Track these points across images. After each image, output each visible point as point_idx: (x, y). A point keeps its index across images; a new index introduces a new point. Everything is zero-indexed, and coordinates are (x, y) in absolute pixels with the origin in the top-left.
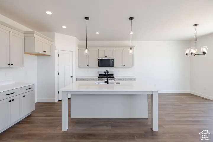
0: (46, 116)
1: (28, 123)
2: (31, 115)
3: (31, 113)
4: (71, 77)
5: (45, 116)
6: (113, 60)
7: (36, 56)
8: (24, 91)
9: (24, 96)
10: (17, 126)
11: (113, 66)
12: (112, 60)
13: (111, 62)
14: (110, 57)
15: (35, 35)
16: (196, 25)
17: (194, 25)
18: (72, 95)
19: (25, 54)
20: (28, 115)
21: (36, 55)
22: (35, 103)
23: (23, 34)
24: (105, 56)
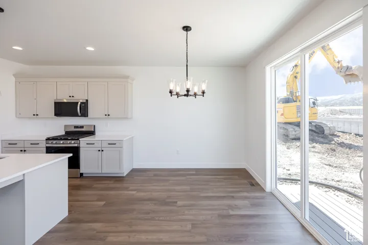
11: (86, 115)
12: (82, 103)
13: (78, 108)
14: (80, 98)
16: (187, 30)
17: (184, 28)
24: (70, 97)
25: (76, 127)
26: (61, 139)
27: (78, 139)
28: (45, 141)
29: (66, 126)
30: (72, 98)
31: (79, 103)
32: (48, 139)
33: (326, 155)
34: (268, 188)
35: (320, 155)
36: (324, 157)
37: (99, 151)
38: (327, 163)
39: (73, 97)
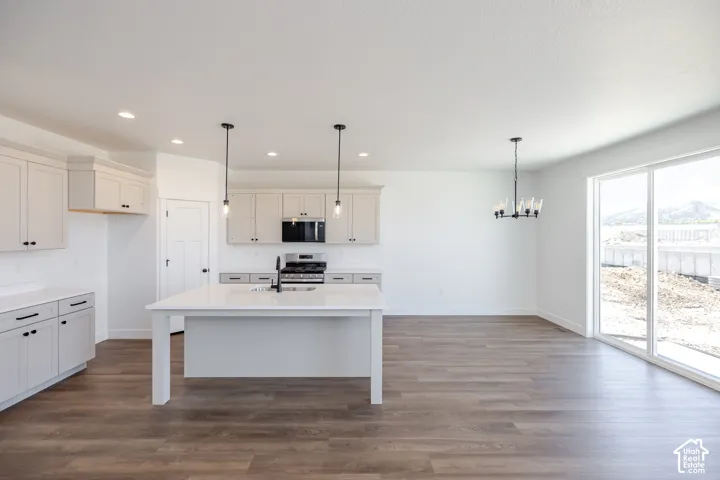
0: (122, 373)
1: (74, 388)
2: (85, 370)
3: (85, 366)
4: (205, 271)
5: (120, 371)
6: (323, 224)
7: (105, 215)
8: (66, 308)
9: (64, 323)
10: (46, 395)
11: (322, 239)
12: (320, 223)
13: (316, 230)
14: (313, 215)
15: (96, 167)
16: (516, 140)
17: (512, 140)
18: (187, 318)
19: (70, 213)
20: (77, 371)
21: (105, 213)
22: (97, 342)
23: (64, 165)
24: (302, 214)
29: (288, 255)
31: (316, 223)
32: (283, 272)
33: (634, 305)
34: (589, 333)
35: (624, 306)
36: (631, 308)
38: (639, 317)
39: (306, 214)
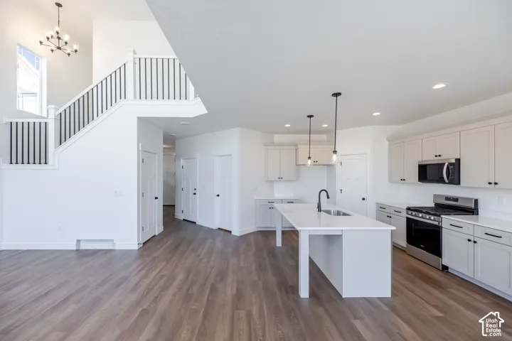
4: (364, 199)
6: (453, 165)
11: (453, 181)
13: (444, 171)
14: (449, 156)
24: (436, 156)
25: (448, 199)
26: (421, 212)
27: (439, 216)
28: (405, 211)
29: (436, 196)
30: (438, 158)
31: (447, 164)
32: (409, 209)
37: (469, 240)
39: (440, 156)
